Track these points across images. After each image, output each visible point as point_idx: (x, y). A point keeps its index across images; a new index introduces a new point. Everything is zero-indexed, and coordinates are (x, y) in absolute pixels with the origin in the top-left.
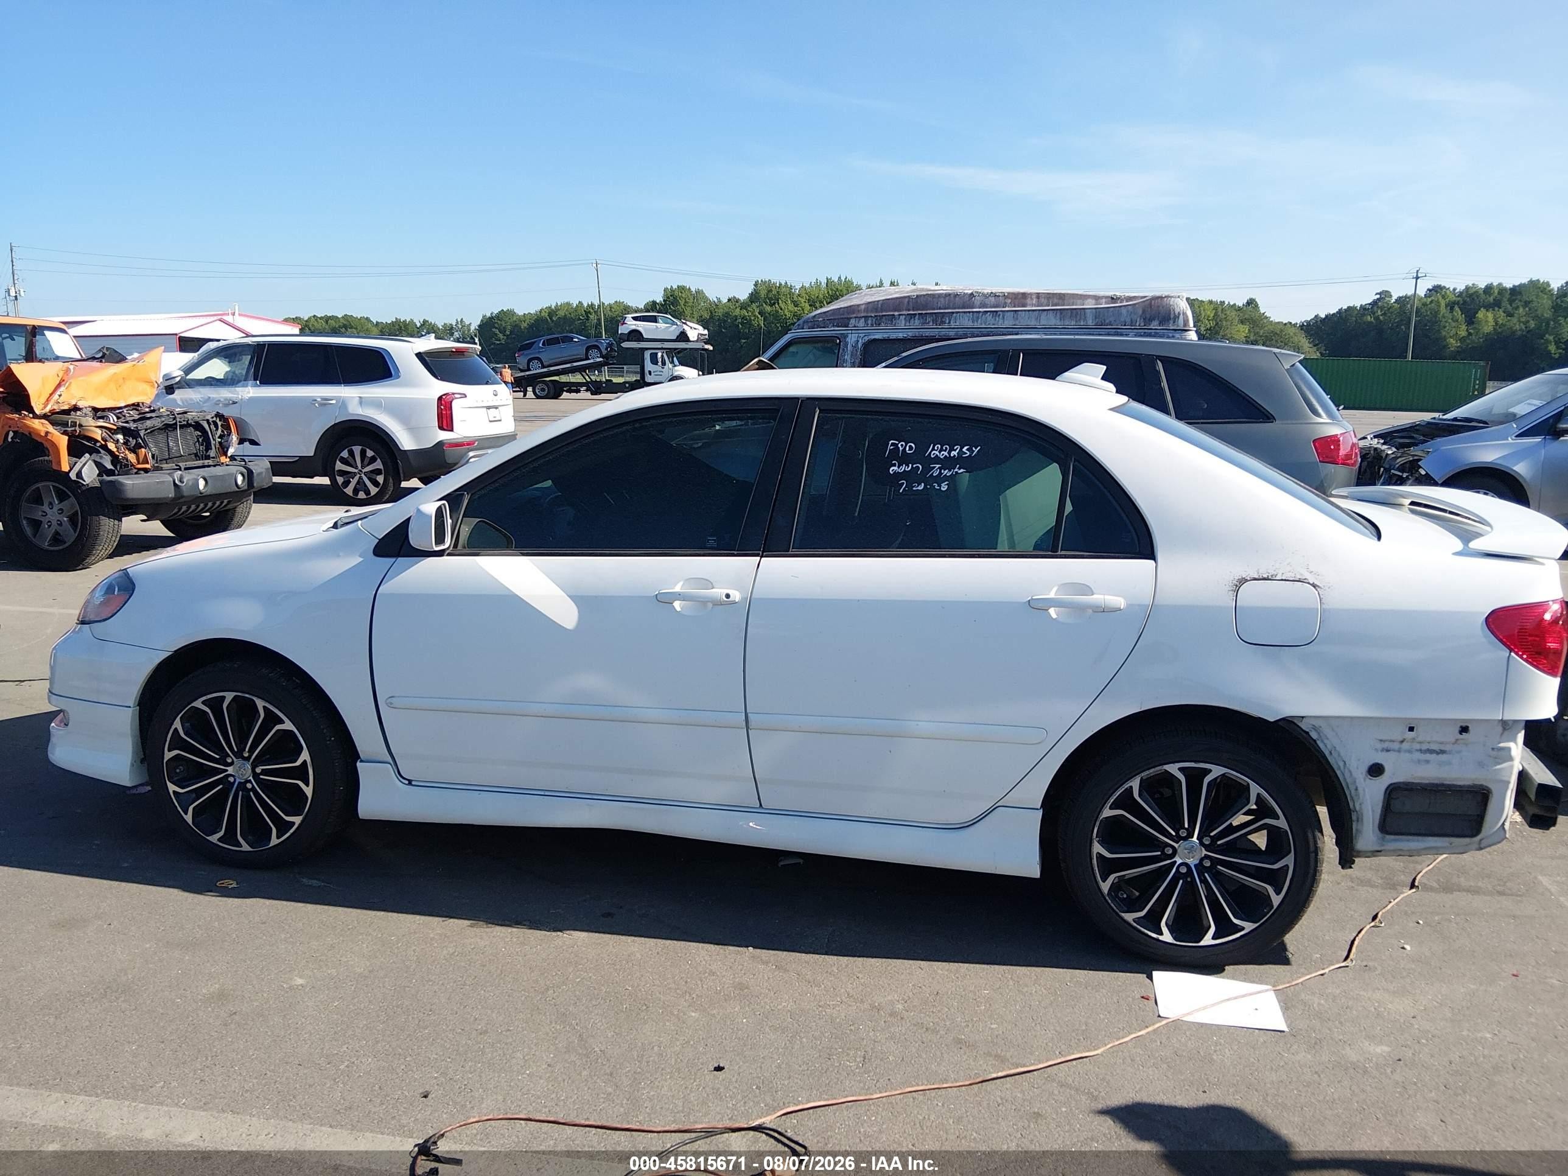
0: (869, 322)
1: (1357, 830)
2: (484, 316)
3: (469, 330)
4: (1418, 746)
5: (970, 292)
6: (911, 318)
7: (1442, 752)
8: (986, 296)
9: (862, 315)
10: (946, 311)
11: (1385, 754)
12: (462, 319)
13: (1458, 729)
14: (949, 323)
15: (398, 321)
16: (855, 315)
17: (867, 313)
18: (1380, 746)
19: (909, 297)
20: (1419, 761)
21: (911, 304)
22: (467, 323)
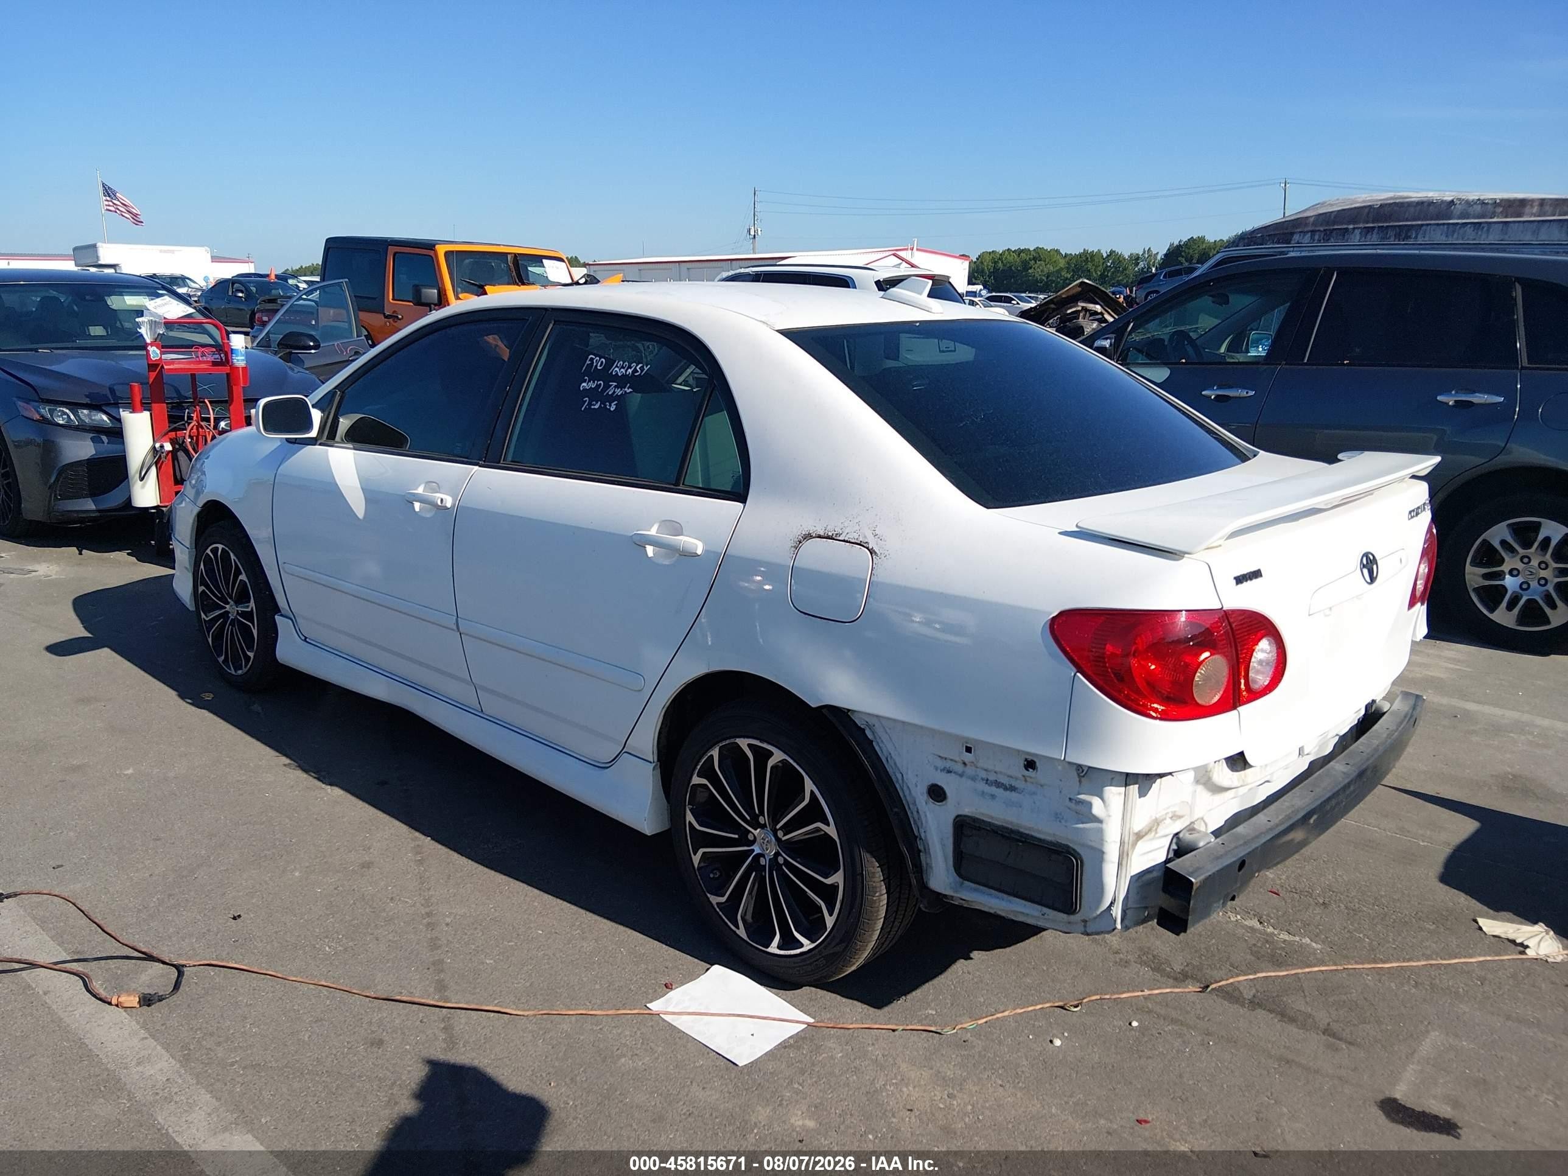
0: (1317, 237)
1: (927, 864)
2: (1172, 245)
3: (1155, 259)
4: (983, 775)
5: (1450, 199)
6: (1369, 232)
7: (1012, 789)
8: (1469, 203)
9: (1310, 228)
10: (1414, 223)
11: (944, 775)
12: (1150, 249)
13: (1022, 763)
14: (1416, 237)
15: (1085, 252)
16: (1298, 230)
17: (1316, 226)
18: (940, 764)
19: (1370, 206)
20: (983, 793)
21: (1371, 215)
22: (1154, 252)
